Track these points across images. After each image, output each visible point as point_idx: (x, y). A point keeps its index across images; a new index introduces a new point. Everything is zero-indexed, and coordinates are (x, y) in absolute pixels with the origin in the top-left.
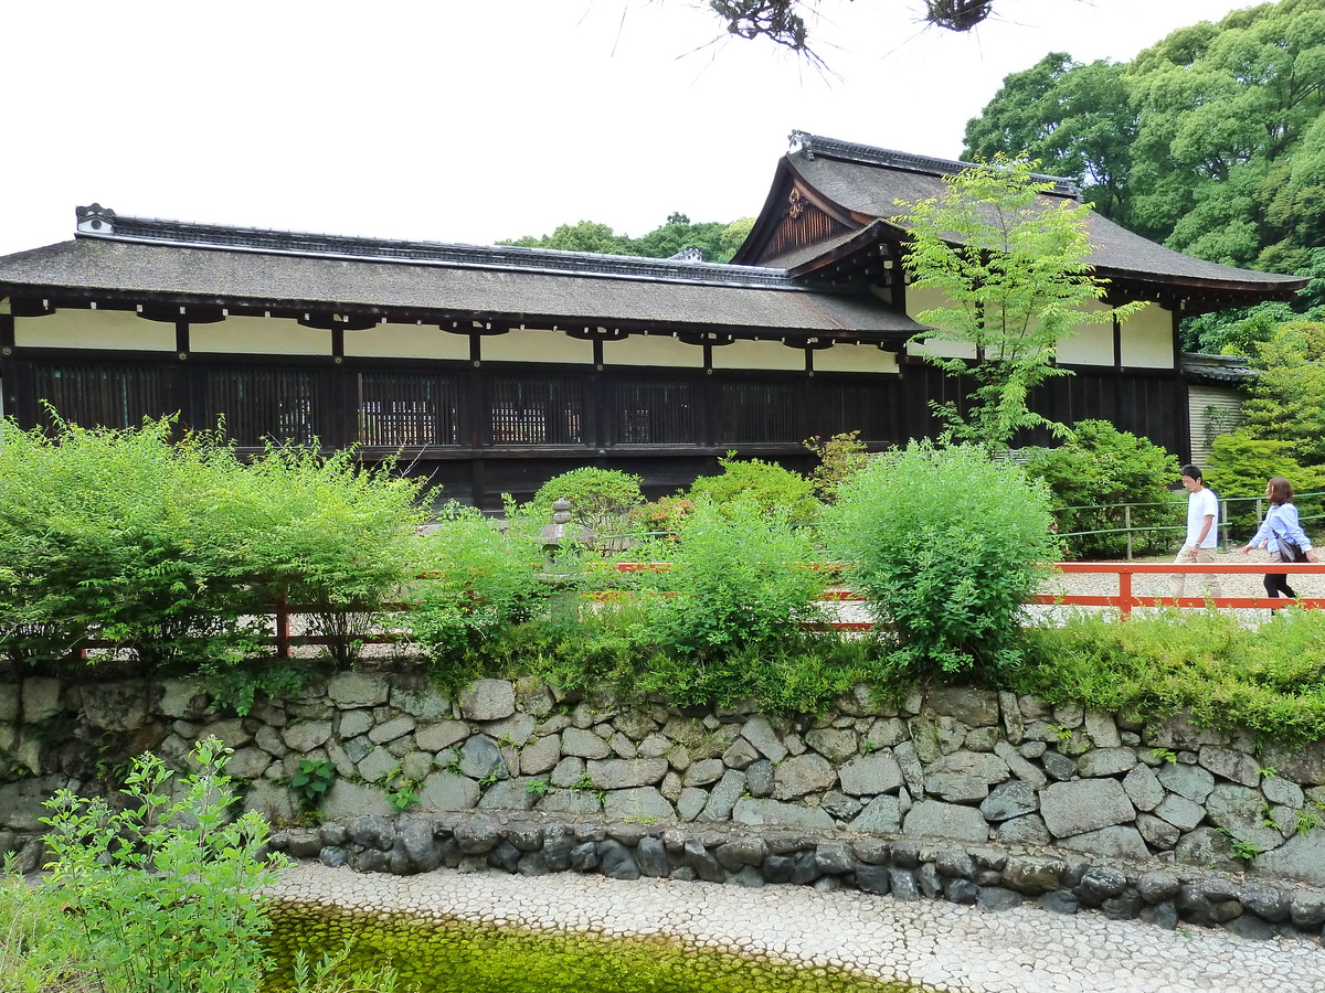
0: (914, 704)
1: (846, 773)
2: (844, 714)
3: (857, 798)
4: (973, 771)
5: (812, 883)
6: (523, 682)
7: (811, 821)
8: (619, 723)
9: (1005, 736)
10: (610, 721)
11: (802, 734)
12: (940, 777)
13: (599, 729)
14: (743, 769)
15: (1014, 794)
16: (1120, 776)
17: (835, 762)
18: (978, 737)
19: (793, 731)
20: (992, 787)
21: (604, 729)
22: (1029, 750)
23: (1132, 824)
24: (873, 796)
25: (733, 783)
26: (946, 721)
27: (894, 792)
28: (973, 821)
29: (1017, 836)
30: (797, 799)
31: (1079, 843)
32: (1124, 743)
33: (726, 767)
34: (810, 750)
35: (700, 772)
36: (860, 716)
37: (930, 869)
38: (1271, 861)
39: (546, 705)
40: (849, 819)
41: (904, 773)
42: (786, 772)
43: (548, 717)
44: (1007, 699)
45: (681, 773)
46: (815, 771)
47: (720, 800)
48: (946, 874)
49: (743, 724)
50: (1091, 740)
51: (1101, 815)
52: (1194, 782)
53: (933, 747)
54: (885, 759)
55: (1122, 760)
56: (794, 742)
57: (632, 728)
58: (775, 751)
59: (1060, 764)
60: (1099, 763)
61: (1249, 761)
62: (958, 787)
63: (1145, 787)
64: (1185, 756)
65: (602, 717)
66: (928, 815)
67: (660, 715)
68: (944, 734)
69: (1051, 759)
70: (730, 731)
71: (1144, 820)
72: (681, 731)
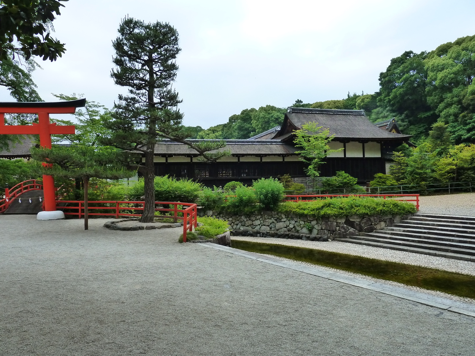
0: (262, 213)
1: (254, 222)
2: (254, 215)
3: (255, 226)
4: (269, 222)
5: (248, 236)
6: (214, 211)
7: (249, 228)
8: (226, 216)
9: (273, 217)
10: (225, 216)
11: (249, 217)
12: (265, 223)
13: (223, 217)
14: (241, 222)
15: (273, 224)
16: (285, 222)
17: (253, 221)
18: (270, 217)
19: (248, 217)
20: (271, 224)
21: (224, 217)
22: (275, 219)
23: (286, 228)
24: (257, 225)
25: (240, 224)
26: (266, 215)
27: (259, 225)
28: (268, 228)
29: (273, 230)
30: (248, 226)
31: (280, 230)
32: (286, 218)
33: (239, 222)
34: (250, 220)
35: (236, 223)
36: (256, 215)
37: (261, 233)
38: (300, 231)
39: (217, 214)
40: (254, 228)
41: (261, 222)
42: (247, 223)
43: (217, 216)
44: (273, 212)
45: (234, 223)
46: (250, 222)
47: (238, 226)
48: (263, 234)
49: (242, 216)
50: (282, 217)
51: (282, 226)
52: (293, 222)
53: (264, 219)
54: (258, 221)
55: (285, 220)
56: (248, 219)
57: (227, 217)
58: (245, 220)
59: (279, 220)
60: (283, 220)
61: (299, 219)
62: (267, 224)
63: (288, 223)
64: (292, 219)
65: (224, 215)
66: (263, 228)
67: (231, 215)
68: (266, 217)
69: (278, 220)
70: (240, 217)
71: (287, 227)
72: (234, 217)
